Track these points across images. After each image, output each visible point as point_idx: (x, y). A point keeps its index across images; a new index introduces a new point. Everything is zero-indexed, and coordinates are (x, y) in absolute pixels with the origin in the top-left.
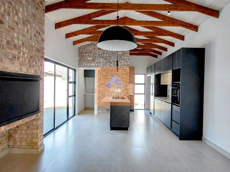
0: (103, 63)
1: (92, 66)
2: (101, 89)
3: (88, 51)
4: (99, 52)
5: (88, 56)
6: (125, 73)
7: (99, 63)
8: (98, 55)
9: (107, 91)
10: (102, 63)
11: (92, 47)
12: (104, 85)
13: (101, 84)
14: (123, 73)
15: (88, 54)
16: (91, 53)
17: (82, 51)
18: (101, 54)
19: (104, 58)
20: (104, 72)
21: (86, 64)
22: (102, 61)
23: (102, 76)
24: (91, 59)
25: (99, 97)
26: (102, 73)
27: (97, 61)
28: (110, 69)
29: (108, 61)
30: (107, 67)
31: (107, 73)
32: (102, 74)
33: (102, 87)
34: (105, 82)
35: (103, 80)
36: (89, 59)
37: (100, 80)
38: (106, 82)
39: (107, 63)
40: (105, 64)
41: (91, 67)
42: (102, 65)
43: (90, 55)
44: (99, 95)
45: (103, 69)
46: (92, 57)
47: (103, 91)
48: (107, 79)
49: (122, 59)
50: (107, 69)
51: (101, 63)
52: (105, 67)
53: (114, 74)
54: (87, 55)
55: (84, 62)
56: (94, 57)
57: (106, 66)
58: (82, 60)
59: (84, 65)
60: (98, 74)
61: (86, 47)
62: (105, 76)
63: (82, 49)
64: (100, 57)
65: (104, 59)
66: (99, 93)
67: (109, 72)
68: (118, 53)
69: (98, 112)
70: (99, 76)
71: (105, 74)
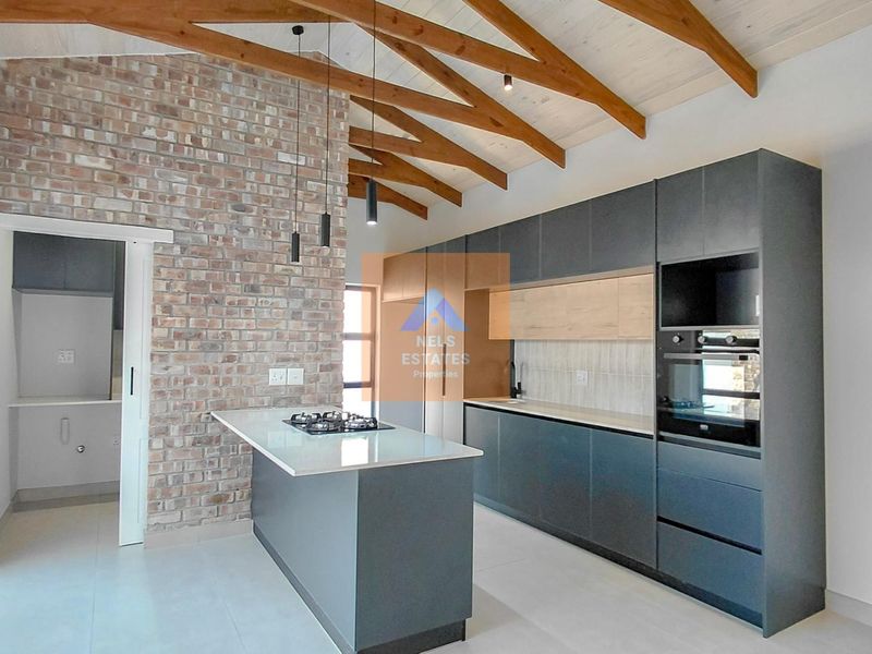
0: (190, 200)
1: (110, 217)
2: (177, 369)
3: (77, 110)
4: (163, 131)
5: (78, 139)
6: (326, 274)
7: (162, 198)
8: (152, 147)
9: (217, 382)
10: (182, 202)
11: (110, 85)
12: (199, 343)
13: (178, 336)
14: (313, 273)
15: (78, 127)
16: (98, 122)
17: (23, 93)
18: (179, 146)
19: (195, 175)
20: (195, 262)
21: (57, 197)
22: (182, 189)
23: (180, 286)
24: (101, 164)
25: (159, 425)
26: (180, 263)
27: (143, 183)
28: (235, 243)
29: (223, 195)
30: (218, 230)
31: (215, 265)
32: (181, 276)
33: (180, 359)
34: (201, 323)
35: (188, 309)
36: (82, 160)
37: (167, 309)
38: (211, 327)
39: (217, 206)
40: (202, 214)
41: (99, 217)
42: (179, 214)
43: (89, 135)
44: (160, 410)
45: (188, 238)
46: (104, 151)
47: (187, 382)
48: (217, 307)
49: (308, 193)
50: (220, 243)
51: (173, 199)
52: (201, 229)
53: (262, 278)
54: (67, 131)
55: (40, 179)
56: (121, 151)
57: (209, 226)
58: (24, 162)
59: (37, 196)
60: (157, 272)
61: (58, 75)
62: (201, 285)
63: (26, 82)
64: (168, 165)
65: (200, 181)
66: (161, 393)
67: (228, 264)
68: (284, 157)
69: (155, 519)
70: (163, 287)
71: (202, 275)
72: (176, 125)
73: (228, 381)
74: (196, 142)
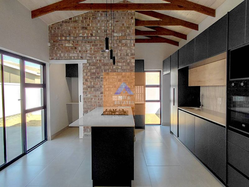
0: (91, 51)
1: (73, 58)
2: (89, 96)
3: (65, 33)
4: (83, 33)
5: (66, 40)
6: (129, 68)
7: (84, 52)
8: (81, 38)
9: (99, 99)
10: (89, 52)
11: (72, 25)
12: (94, 89)
13: (89, 87)
14: (125, 68)
15: (66, 37)
16: (70, 35)
17: (55, 31)
18: (88, 37)
19: (91, 44)
20: (92, 67)
21: (62, 55)
22: (89, 48)
23: (89, 74)
24: (71, 45)
25: (85, 110)
26: (89, 68)
27: (80, 48)
28: (102, 61)
29: (99, 48)
30: (98, 58)
31: (97, 68)
32: (89, 71)
33: (90, 93)
34: (94, 84)
35: (91, 80)
36: (67, 45)
37: (86, 80)
38: (97, 84)
39: (97, 51)
40: (94, 54)
41: (71, 59)
42: (88, 55)
43: (68, 38)
44: (85, 106)
45: (90, 61)
46: (71, 42)
47: (91, 99)
48: (98, 79)
49: (122, 44)
50: (98, 62)
51: (87, 51)
52: (94, 58)
53: (110, 70)
54: (63, 38)
55: (59, 51)
56: (75, 41)
57: (95, 57)
58: (56, 48)
59: (58, 55)
60: (84, 71)
61: (61, 25)
62: (94, 73)
63: (55, 29)
64: (85, 42)
65: (93, 45)
66: (85, 102)
67: (100, 67)
68: (115, 34)
69: (85, 133)
70: (85, 75)
71: (94, 71)
72: (87, 31)
73: (101, 99)
74: (92, 35)
